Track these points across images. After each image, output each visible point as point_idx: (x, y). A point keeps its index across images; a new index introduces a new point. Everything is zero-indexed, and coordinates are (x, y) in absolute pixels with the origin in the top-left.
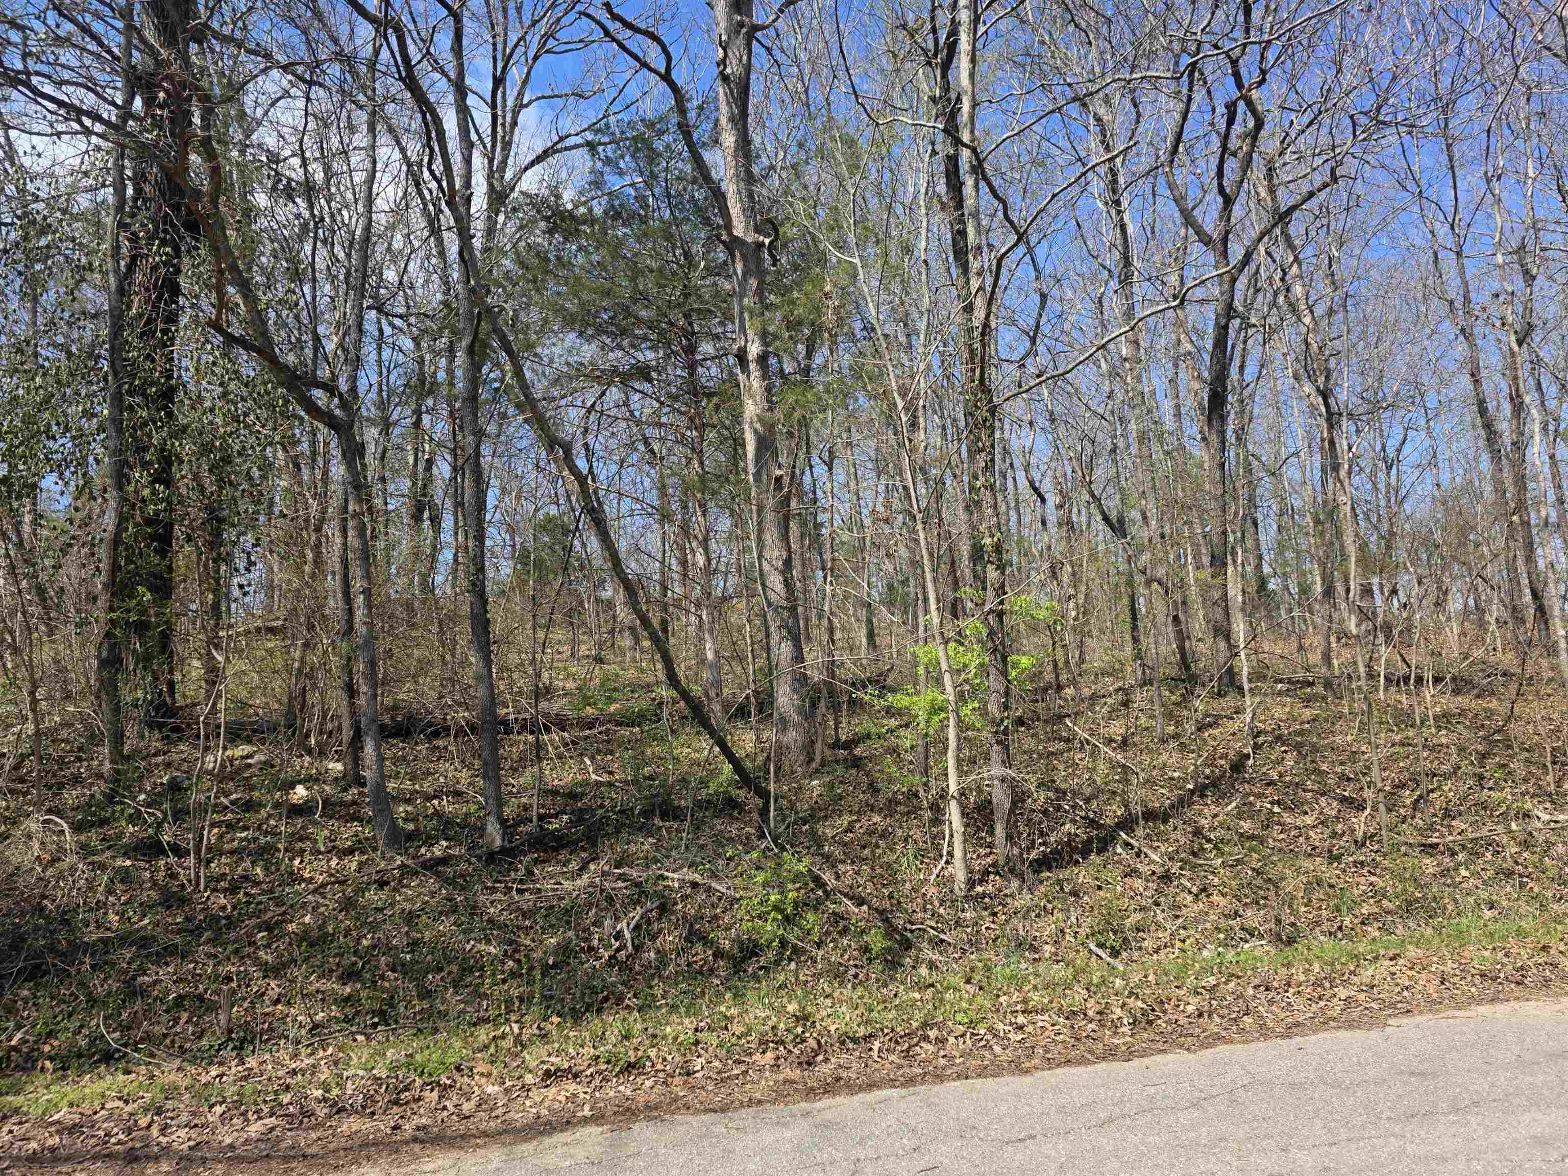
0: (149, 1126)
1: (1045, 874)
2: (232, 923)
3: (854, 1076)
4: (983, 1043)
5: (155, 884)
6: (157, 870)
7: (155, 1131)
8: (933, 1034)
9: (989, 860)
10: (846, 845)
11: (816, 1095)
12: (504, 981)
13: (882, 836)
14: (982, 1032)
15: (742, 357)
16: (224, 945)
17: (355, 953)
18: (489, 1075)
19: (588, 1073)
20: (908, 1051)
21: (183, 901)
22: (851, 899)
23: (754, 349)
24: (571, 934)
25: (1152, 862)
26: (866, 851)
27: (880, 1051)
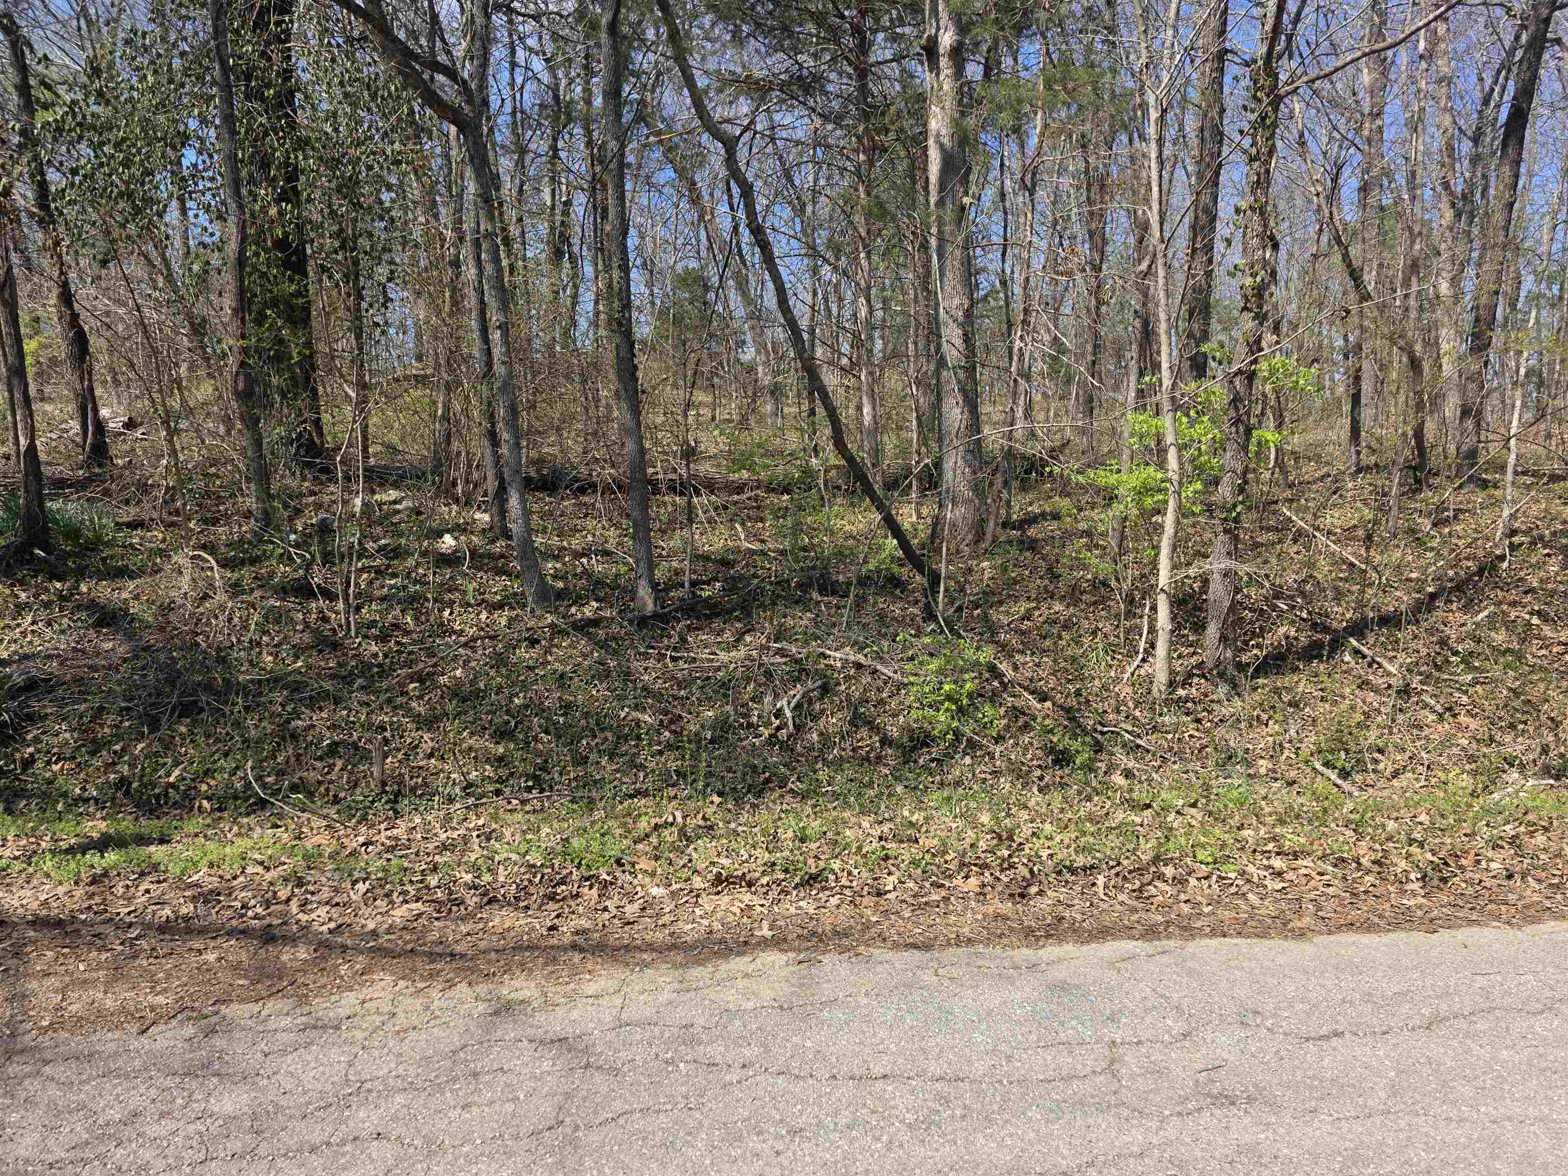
0: (288, 900)
1: (1261, 681)
2: (384, 672)
3: (1079, 917)
4: (1233, 889)
5: (307, 625)
6: (309, 612)
7: (294, 906)
8: (1169, 871)
9: (1193, 660)
10: (1023, 633)
11: (1038, 939)
12: (661, 753)
13: (1066, 627)
14: (1232, 875)
15: (931, 50)
16: (377, 692)
17: (508, 712)
18: (653, 875)
19: (764, 880)
20: (1140, 890)
21: (335, 646)
22: (1032, 693)
23: (947, 39)
24: (728, 708)
25: (1389, 674)
26: (1048, 643)
27: (1106, 887)
